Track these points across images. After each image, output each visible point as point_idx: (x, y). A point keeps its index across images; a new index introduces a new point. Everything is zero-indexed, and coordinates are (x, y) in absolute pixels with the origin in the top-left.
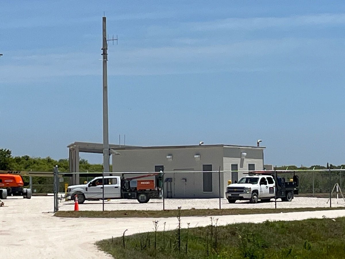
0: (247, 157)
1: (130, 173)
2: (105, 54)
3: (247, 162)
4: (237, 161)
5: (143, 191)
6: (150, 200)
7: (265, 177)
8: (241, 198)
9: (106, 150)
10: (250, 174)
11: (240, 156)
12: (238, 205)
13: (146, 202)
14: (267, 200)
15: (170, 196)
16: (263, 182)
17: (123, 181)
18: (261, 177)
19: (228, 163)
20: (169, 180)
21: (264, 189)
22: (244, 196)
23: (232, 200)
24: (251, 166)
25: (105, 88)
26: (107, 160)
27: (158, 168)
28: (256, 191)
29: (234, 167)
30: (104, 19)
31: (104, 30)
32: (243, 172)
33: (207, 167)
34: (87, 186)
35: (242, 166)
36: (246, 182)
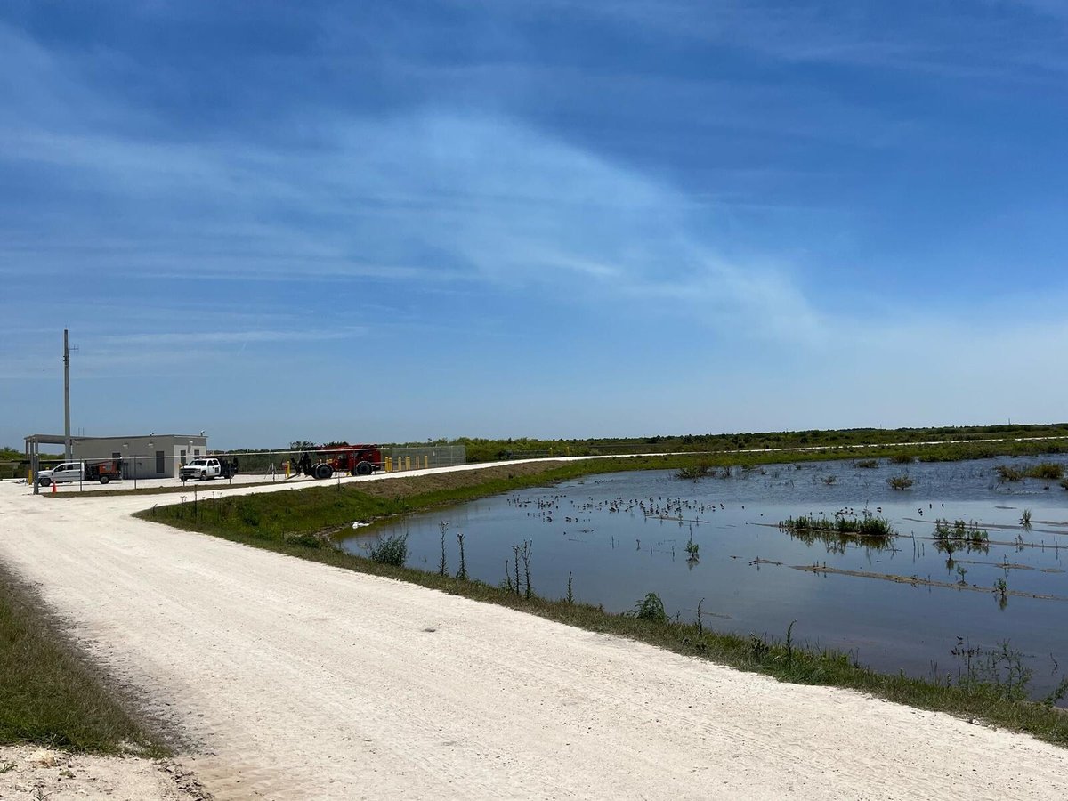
0: (193, 444)
1: (93, 460)
2: (66, 361)
3: (193, 448)
4: (185, 448)
5: (105, 474)
6: (111, 482)
7: (212, 460)
8: (193, 477)
9: (68, 441)
10: (196, 458)
11: (188, 444)
12: (189, 483)
13: (107, 483)
14: (212, 478)
15: (127, 478)
16: (210, 464)
17: (86, 466)
18: (208, 460)
19: (178, 449)
20: (127, 464)
21: (211, 470)
22: (195, 475)
23: (184, 479)
24: (197, 452)
25: (67, 389)
26: (68, 450)
27: (115, 455)
28: (205, 471)
29: (183, 453)
30: (66, 331)
31: (66, 341)
32: (190, 457)
33: (160, 453)
34: (52, 471)
35: (189, 452)
36: (196, 464)
